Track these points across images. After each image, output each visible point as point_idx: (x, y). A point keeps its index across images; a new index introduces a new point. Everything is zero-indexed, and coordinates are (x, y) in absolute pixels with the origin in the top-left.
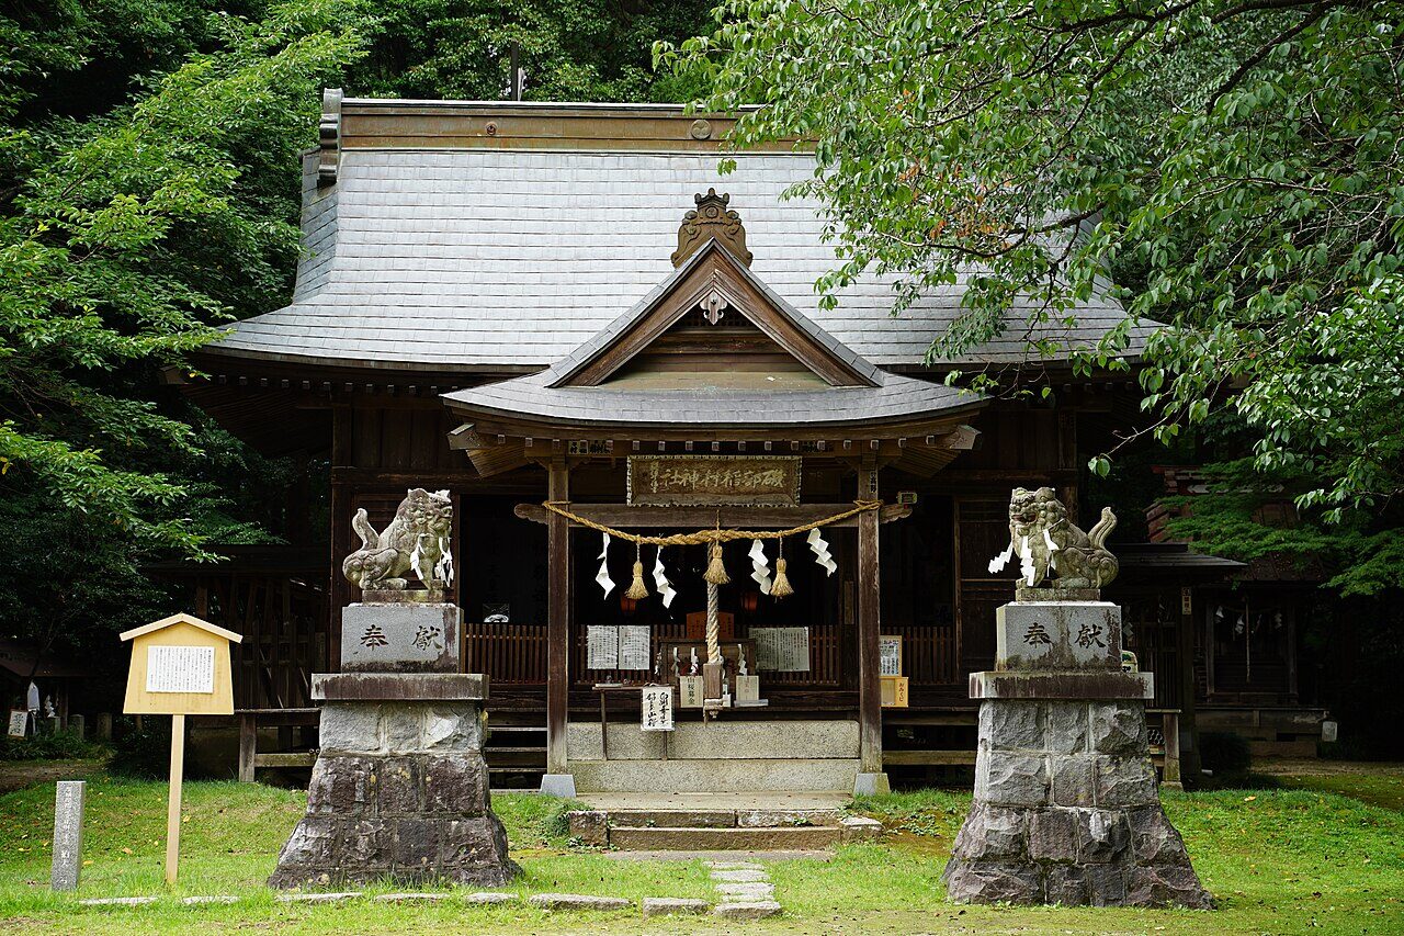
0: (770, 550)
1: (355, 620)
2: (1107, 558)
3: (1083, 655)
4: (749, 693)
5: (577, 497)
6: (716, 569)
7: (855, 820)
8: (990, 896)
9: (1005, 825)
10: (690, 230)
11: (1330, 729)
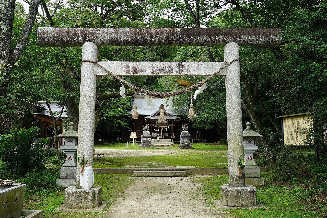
0: (166, 127)
1: (143, 132)
2: (188, 129)
3: (186, 134)
4: (164, 137)
5: (153, 124)
6: (162, 129)
7: (172, 145)
8: (181, 148)
9: (182, 144)
10: (161, 106)
11: (206, 141)
